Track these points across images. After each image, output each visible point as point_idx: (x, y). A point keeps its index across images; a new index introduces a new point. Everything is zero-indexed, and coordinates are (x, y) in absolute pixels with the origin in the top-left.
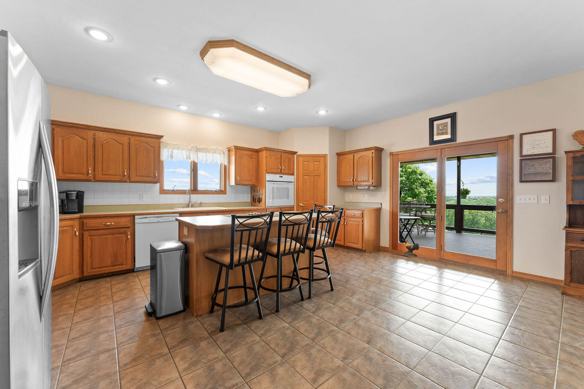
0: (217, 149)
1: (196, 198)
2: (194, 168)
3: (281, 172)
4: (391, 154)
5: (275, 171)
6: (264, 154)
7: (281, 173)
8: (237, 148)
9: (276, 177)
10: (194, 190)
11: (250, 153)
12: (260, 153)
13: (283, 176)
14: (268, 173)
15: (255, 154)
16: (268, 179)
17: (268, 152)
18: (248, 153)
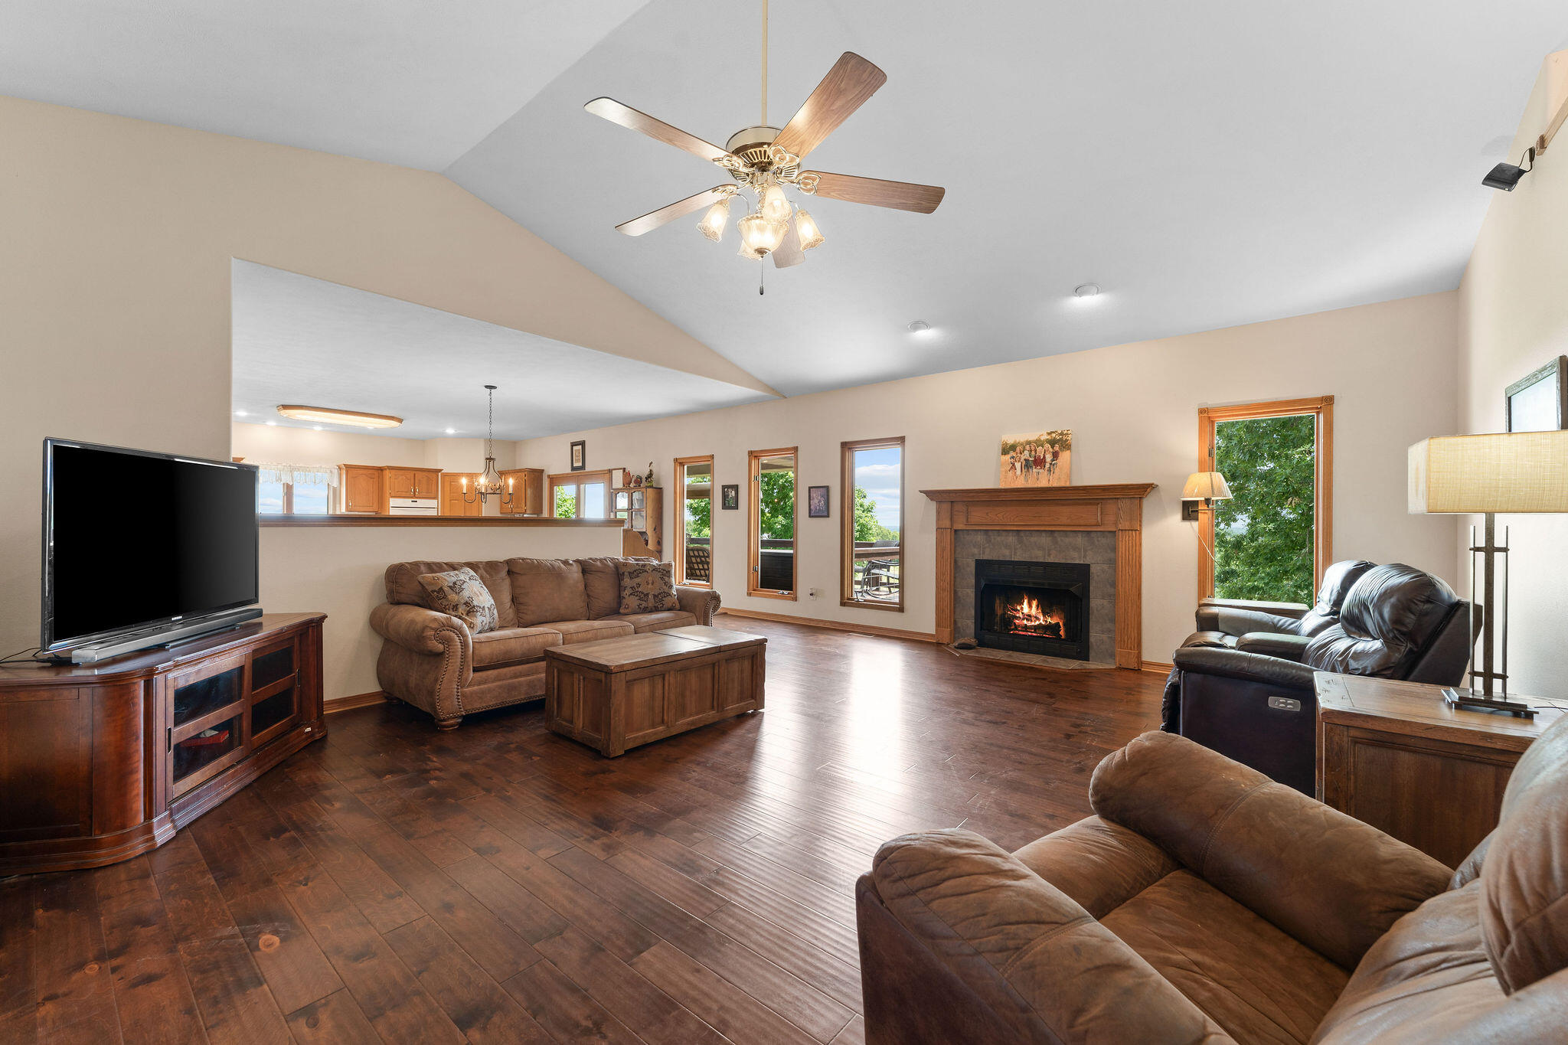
0: (321, 467)
2: (289, 490)
4: (549, 476)
5: (404, 494)
6: (387, 474)
7: (414, 496)
8: (348, 467)
9: (407, 502)
11: (370, 472)
12: (384, 471)
13: (419, 500)
14: (392, 497)
15: (376, 473)
16: (391, 505)
17: (393, 472)
18: (366, 472)
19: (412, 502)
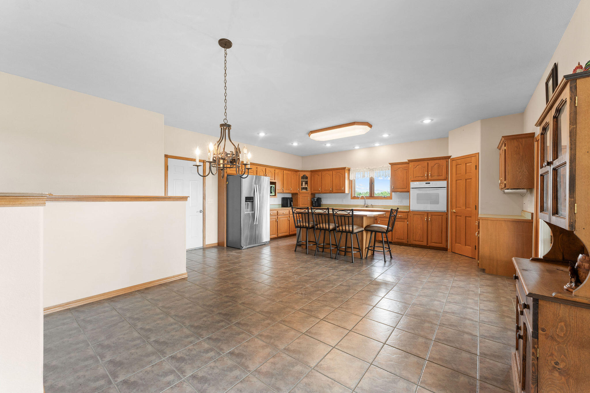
1: (370, 202)
3: (427, 179)
8: (392, 164)
9: (423, 184)
10: (372, 196)
11: (405, 165)
13: (431, 182)
16: (412, 186)
17: (413, 163)
18: (403, 166)
19: (426, 183)
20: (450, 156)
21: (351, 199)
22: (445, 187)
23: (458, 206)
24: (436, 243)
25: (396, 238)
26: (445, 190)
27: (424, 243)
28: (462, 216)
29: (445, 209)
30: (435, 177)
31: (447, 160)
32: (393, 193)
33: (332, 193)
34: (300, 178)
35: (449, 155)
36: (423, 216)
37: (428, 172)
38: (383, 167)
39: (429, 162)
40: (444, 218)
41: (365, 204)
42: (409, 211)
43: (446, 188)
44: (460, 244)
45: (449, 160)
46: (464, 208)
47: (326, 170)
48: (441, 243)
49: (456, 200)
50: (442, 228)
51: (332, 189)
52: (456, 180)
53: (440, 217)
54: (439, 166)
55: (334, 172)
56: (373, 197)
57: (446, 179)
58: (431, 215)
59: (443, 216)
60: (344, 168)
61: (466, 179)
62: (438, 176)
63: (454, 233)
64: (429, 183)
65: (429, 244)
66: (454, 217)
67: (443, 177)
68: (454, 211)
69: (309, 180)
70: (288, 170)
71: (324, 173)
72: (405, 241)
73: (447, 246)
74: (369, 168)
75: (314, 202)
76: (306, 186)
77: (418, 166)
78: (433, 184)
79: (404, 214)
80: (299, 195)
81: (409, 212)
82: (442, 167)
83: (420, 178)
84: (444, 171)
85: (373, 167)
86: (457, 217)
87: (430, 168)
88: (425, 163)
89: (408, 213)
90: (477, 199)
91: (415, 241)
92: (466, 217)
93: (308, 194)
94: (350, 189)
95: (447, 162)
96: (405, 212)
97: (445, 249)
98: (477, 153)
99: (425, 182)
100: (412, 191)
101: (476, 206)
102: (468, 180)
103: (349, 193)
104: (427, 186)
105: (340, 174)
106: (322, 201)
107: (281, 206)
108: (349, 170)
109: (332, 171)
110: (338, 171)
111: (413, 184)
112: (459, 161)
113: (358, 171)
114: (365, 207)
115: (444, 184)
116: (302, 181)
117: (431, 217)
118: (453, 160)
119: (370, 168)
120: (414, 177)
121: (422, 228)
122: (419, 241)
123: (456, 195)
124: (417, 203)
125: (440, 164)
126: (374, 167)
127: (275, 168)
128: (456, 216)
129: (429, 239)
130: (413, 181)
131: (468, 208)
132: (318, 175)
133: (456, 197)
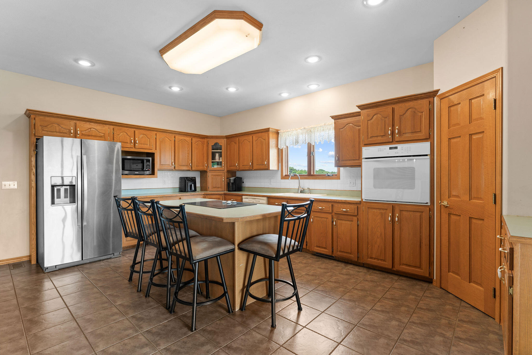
1: (307, 184)
3: (393, 141)
10: (310, 173)
13: (399, 146)
18: (353, 120)
19: (390, 148)
20: (437, 91)
21: (281, 179)
22: (427, 155)
23: (454, 193)
24: (409, 266)
25: (339, 250)
26: (427, 161)
27: (387, 264)
28: (461, 215)
29: (426, 199)
30: (407, 135)
31: (431, 99)
32: (342, 169)
33: (252, 170)
34: (210, 148)
35: (435, 88)
36: (384, 211)
37: (393, 126)
38: (325, 125)
39: (396, 107)
40: (426, 216)
41: (299, 187)
42: (360, 201)
43: (428, 157)
44: (458, 274)
45: (435, 98)
46: (467, 198)
47: (244, 135)
48: (420, 267)
49: (449, 180)
50: (420, 236)
51: (252, 163)
52: (450, 139)
53: (418, 214)
54: (414, 112)
55: (254, 137)
56: (312, 175)
57: (429, 138)
58: (401, 210)
59: (422, 212)
60: (267, 130)
61: (471, 135)
62: (412, 133)
63: (445, 250)
64: (396, 148)
65: (396, 266)
66: (445, 216)
67: (424, 133)
68: (445, 203)
69: (223, 151)
70: (186, 135)
71: (242, 139)
72: (353, 257)
73: (431, 273)
74: (305, 129)
75: (231, 184)
76: (221, 160)
77: (375, 117)
78: (403, 149)
79: (353, 206)
80: (208, 173)
81: (360, 203)
82: (420, 114)
83: (380, 139)
84: (425, 122)
85: (310, 127)
86: (452, 217)
87: (396, 118)
88: (389, 109)
89: (358, 205)
90: (498, 178)
91: (371, 258)
92: (470, 218)
93: (222, 171)
94: (280, 164)
95: (431, 104)
96: (353, 203)
97: (429, 281)
98: (499, 69)
99: (387, 147)
100: (364, 162)
101: (495, 195)
102: (474, 137)
103: (278, 169)
104: (393, 153)
105: (262, 140)
106: (245, 183)
107: (178, 190)
108: (277, 133)
109: (252, 135)
110: (260, 134)
111: (367, 151)
112: (455, 98)
113: (290, 133)
114: (299, 192)
115: (424, 148)
116: (212, 152)
117: (400, 215)
118: (443, 97)
119: (307, 127)
120: (369, 136)
121: (383, 234)
122: (378, 259)
123: (449, 171)
124: (375, 187)
125: (415, 109)
126: (312, 126)
127: (175, 134)
128: (449, 214)
129: (396, 257)
130: (366, 145)
131: (475, 198)
132: (235, 143)
133: (449, 174)
